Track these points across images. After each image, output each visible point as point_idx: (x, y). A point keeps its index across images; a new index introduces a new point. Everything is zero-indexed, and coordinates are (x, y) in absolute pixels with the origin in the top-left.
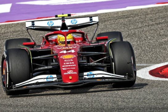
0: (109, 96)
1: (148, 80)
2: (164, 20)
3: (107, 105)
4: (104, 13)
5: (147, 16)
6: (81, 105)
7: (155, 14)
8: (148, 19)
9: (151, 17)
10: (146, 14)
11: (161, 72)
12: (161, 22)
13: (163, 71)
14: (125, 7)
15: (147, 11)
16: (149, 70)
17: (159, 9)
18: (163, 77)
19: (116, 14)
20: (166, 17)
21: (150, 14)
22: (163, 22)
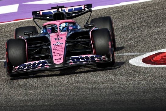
0: (107, 83)
1: (141, 67)
2: (154, 13)
3: (106, 91)
4: (100, 9)
5: (139, 10)
6: (83, 92)
7: (146, 8)
8: (140, 13)
9: (142, 11)
10: (138, 8)
11: (153, 59)
12: (151, 15)
13: (154, 59)
14: (119, 3)
15: (138, 6)
16: (142, 59)
17: (149, 4)
18: (155, 64)
19: (111, 9)
20: (155, 10)
21: (141, 8)
22: (153, 15)
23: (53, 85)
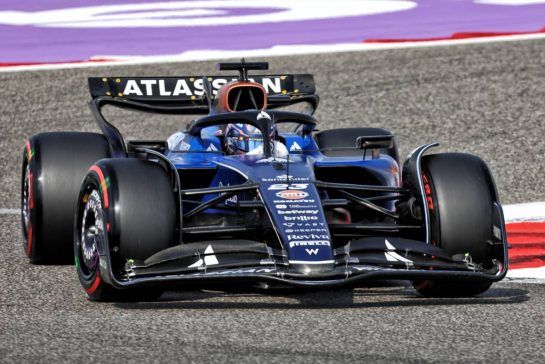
2: (384, 92)
3: (195, 342)
4: (201, 62)
5: (334, 78)
6: (116, 337)
7: (360, 72)
8: (337, 86)
9: (346, 82)
10: (331, 69)
12: (373, 97)
14: (269, 46)
15: (334, 63)
17: (370, 59)
20: (389, 83)
21: (342, 71)
22: (382, 98)
23: (13, 305)
